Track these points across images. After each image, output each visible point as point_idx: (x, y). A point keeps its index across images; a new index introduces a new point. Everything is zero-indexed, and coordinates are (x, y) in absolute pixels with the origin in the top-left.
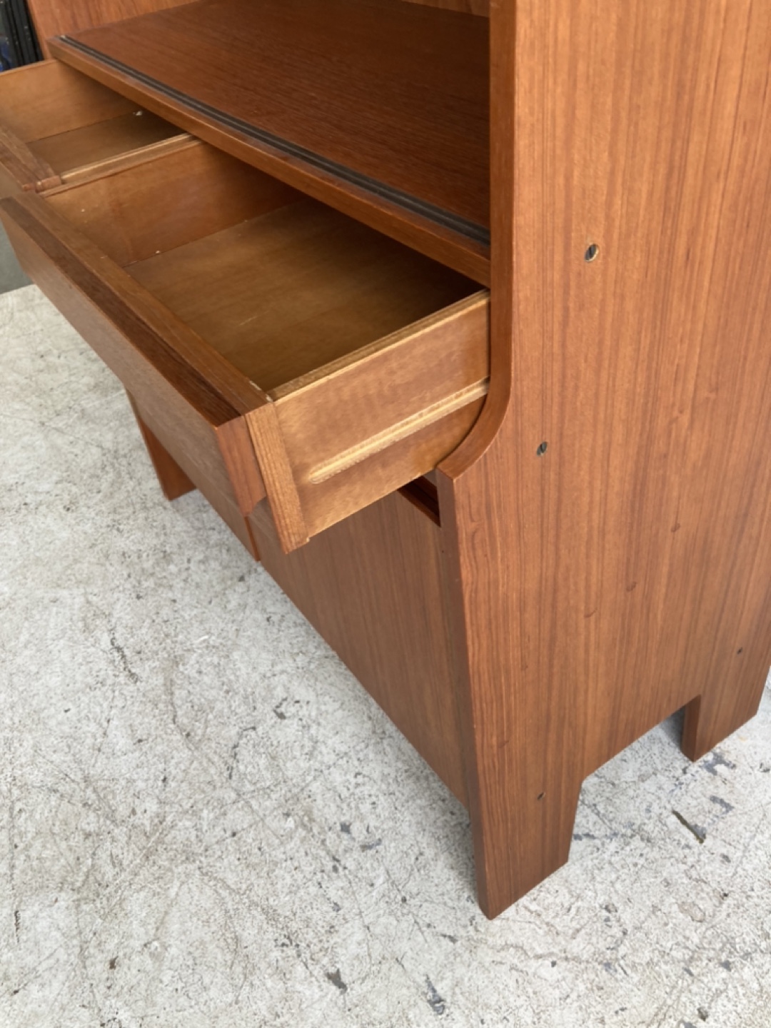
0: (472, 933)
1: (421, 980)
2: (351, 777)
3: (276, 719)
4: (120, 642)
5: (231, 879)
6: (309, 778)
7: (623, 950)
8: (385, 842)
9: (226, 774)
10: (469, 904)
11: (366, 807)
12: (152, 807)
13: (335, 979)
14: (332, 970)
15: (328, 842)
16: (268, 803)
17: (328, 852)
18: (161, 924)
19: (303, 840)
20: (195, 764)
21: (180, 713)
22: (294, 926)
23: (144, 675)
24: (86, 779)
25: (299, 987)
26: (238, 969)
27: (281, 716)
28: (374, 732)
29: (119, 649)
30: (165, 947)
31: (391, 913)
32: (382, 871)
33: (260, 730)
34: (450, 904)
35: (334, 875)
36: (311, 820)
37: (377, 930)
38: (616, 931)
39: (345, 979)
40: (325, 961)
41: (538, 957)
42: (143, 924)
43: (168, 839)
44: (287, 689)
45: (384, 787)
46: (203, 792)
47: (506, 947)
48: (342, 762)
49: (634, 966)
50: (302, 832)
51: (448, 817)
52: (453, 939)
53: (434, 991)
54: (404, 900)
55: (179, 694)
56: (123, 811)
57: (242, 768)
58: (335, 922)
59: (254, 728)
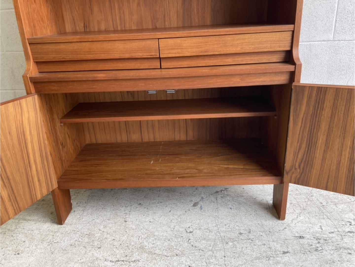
0: (286, 225)
1: (293, 238)
2: (225, 227)
3: (191, 234)
4: (114, 260)
6: (219, 234)
7: (302, 206)
8: (251, 228)
9: (201, 251)
10: (278, 222)
11: (237, 228)
13: (284, 253)
14: (282, 252)
15: (242, 238)
16: (220, 246)
17: (246, 240)
19: (238, 243)
20: (190, 257)
21: (165, 254)
22: (264, 254)
23: (138, 258)
25: (284, 261)
27: (191, 232)
28: (214, 217)
29: (118, 261)
31: (272, 235)
32: (259, 232)
34: (276, 225)
35: (254, 241)
36: (233, 239)
37: (275, 240)
38: (297, 205)
39: (286, 251)
40: (278, 253)
41: (297, 217)
44: (182, 228)
45: (234, 222)
46: (203, 258)
47: (292, 221)
48: (219, 226)
49: (306, 206)
50: (235, 243)
51: (251, 216)
52: (286, 228)
53: (297, 237)
54: (270, 232)
55: (157, 252)
57: (202, 247)
58: (268, 247)
59: (190, 239)
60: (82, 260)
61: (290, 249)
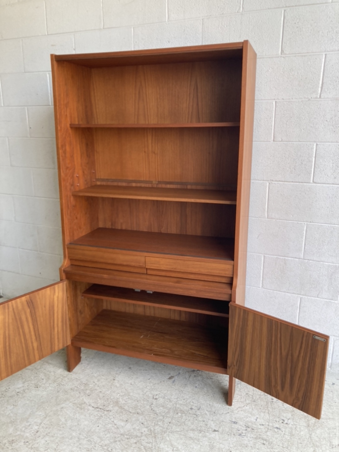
0: (230, 410)
1: (229, 421)
2: (183, 401)
3: (155, 400)
4: (95, 406)
5: (178, 430)
6: (175, 405)
7: (254, 398)
8: (201, 406)
9: (156, 415)
10: (226, 407)
11: (192, 404)
12: (146, 429)
13: (215, 431)
14: (213, 430)
15: (191, 413)
16: (171, 414)
17: (192, 414)
18: (172, 445)
19: (185, 415)
20: (146, 417)
21: (130, 411)
22: (199, 428)
23: (111, 409)
24: (121, 435)
25: (210, 436)
26: (196, 441)
27: (156, 399)
28: (180, 391)
29: (97, 408)
30: (177, 448)
31: (214, 416)
32: (205, 411)
33: (154, 403)
34: (223, 408)
35: (197, 417)
36: (183, 411)
37: (215, 419)
38: (251, 396)
39: (217, 429)
40: (210, 430)
41: (244, 407)
42: (168, 448)
43: (156, 432)
44: (152, 394)
45: (191, 399)
46: (154, 420)
47: (237, 409)
48: (178, 399)
49: (258, 399)
50: (183, 415)
51: (208, 396)
52: (228, 413)
53: (233, 421)
54: (214, 413)
55: (126, 408)
56: (139, 434)
57: (158, 412)
58: (206, 423)
59: (152, 404)
60: (75, 402)
61: (220, 430)
